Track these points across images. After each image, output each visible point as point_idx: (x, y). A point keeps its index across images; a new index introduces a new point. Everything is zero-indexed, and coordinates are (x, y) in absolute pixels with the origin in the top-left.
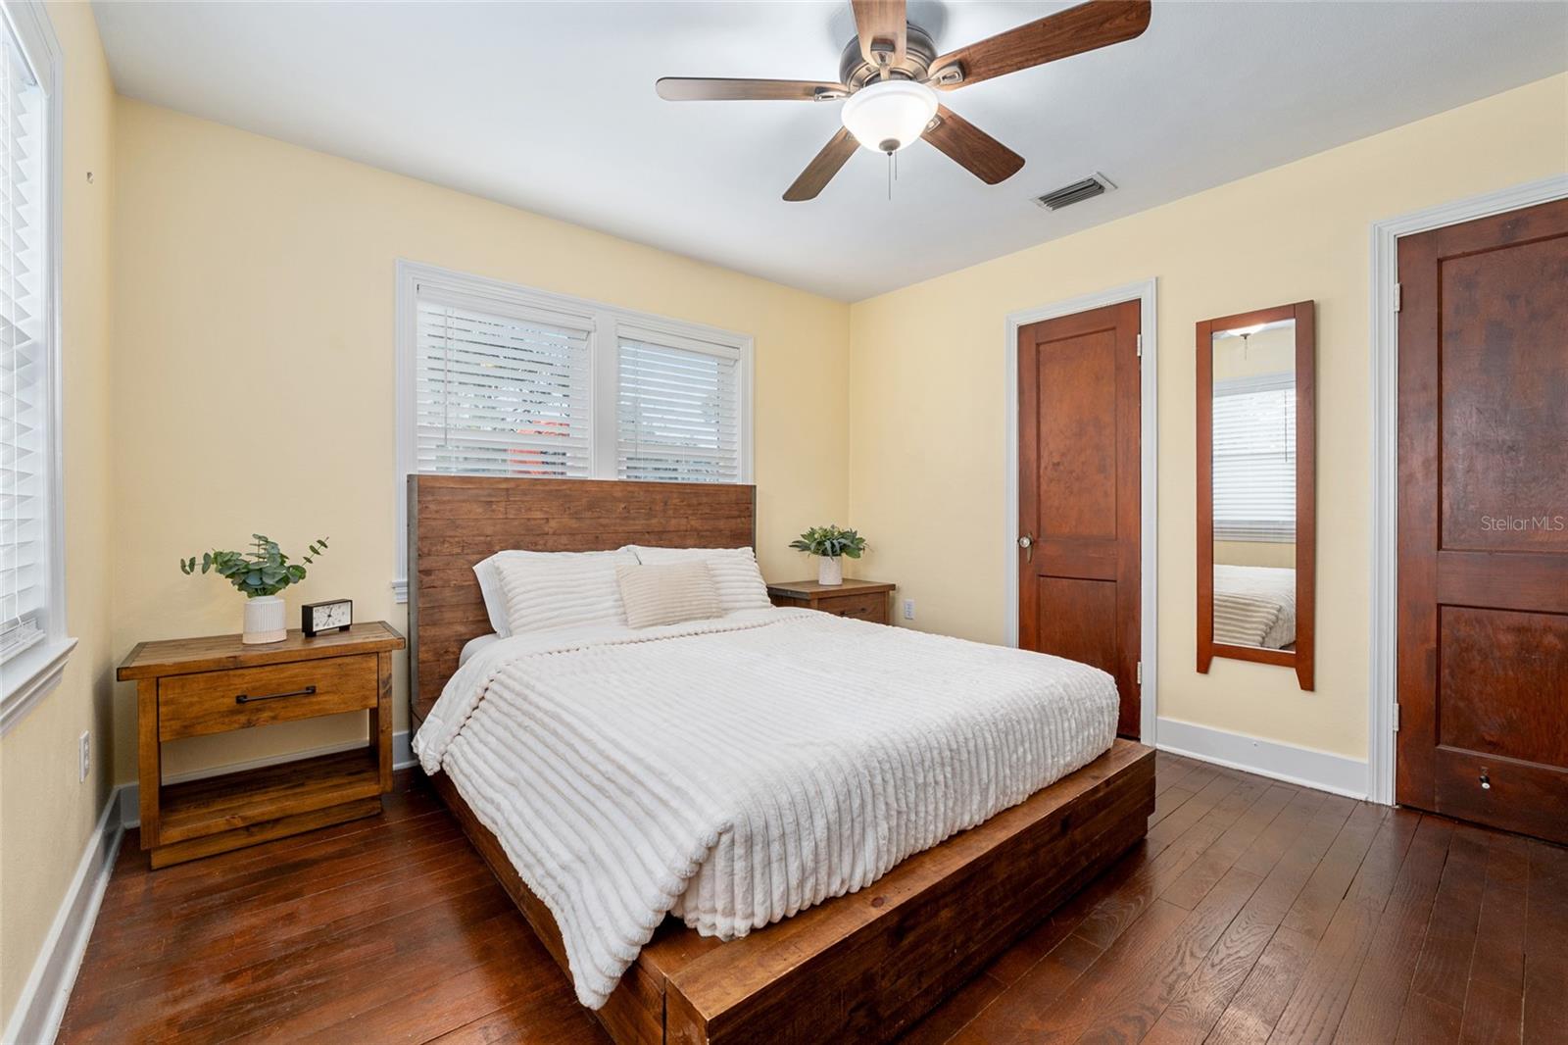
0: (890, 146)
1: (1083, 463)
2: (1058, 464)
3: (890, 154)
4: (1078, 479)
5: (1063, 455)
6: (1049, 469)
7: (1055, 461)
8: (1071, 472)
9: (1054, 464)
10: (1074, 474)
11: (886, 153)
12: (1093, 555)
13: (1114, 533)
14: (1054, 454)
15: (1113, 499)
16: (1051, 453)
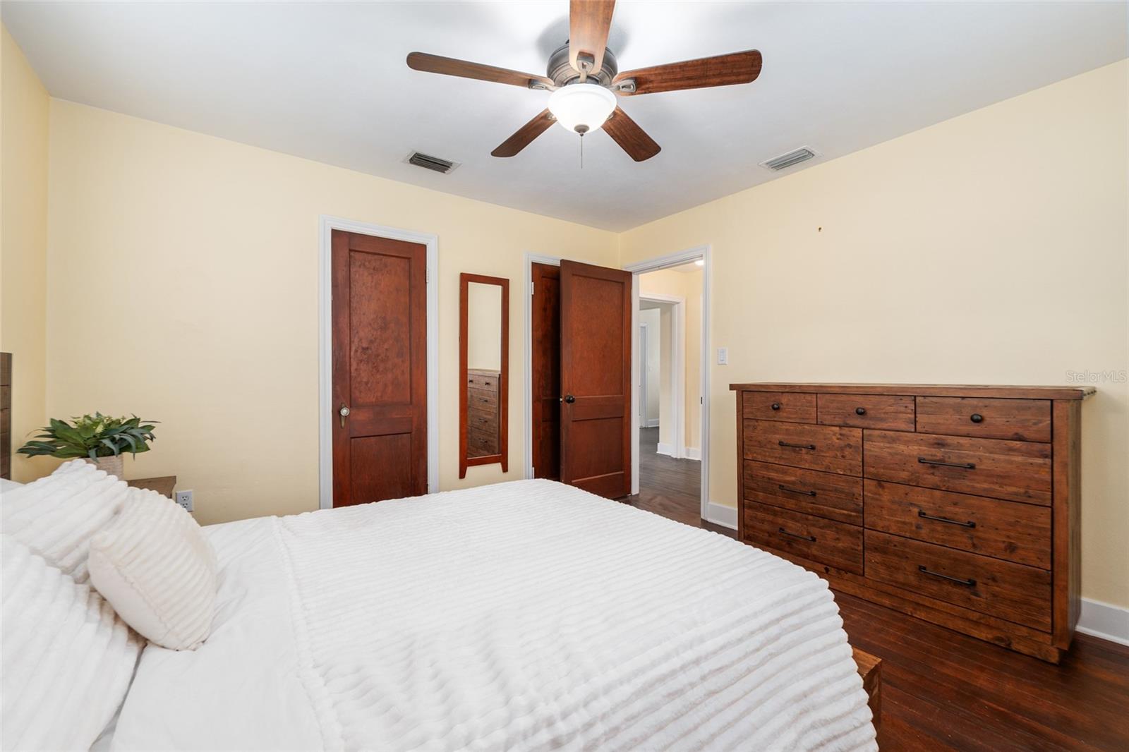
0: (582, 130)
1: (387, 349)
2: (367, 348)
3: (582, 135)
4: (382, 361)
5: (371, 342)
6: (359, 351)
7: (365, 345)
8: (378, 355)
9: (363, 349)
10: (380, 357)
11: (579, 134)
12: (396, 416)
13: (409, 400)
14: (363, 341)
15: (407, 376)
16: (361, 340)
